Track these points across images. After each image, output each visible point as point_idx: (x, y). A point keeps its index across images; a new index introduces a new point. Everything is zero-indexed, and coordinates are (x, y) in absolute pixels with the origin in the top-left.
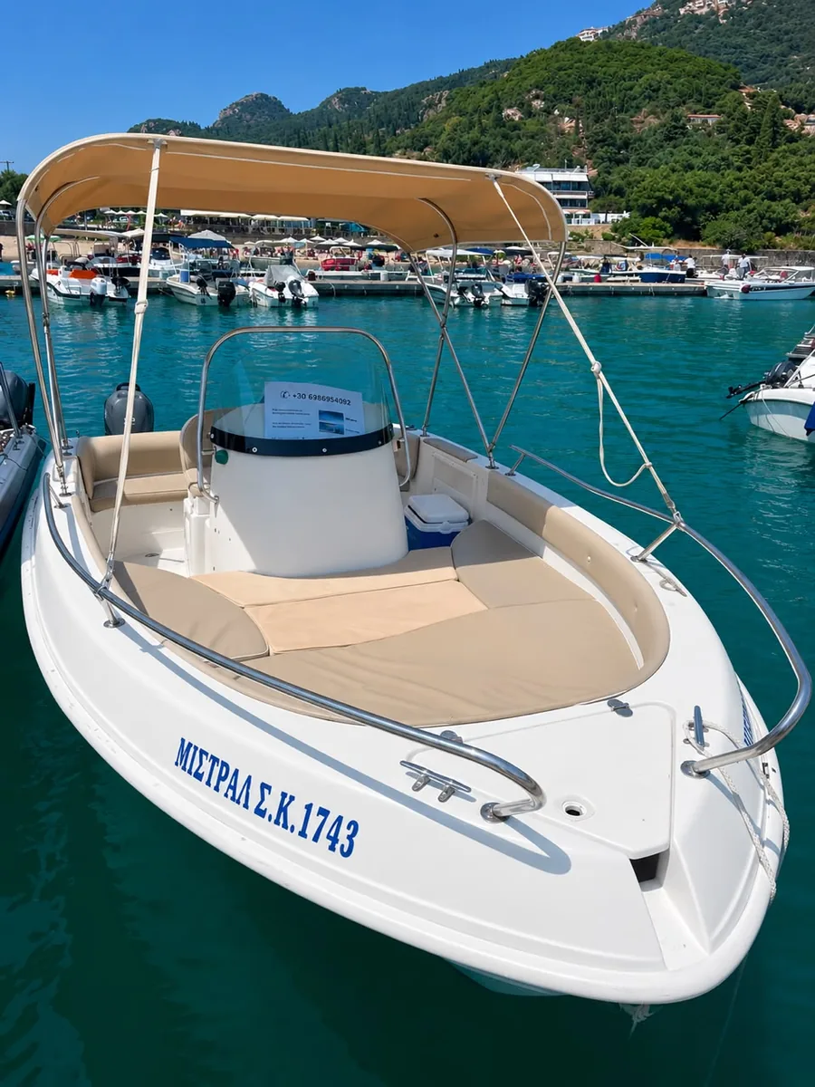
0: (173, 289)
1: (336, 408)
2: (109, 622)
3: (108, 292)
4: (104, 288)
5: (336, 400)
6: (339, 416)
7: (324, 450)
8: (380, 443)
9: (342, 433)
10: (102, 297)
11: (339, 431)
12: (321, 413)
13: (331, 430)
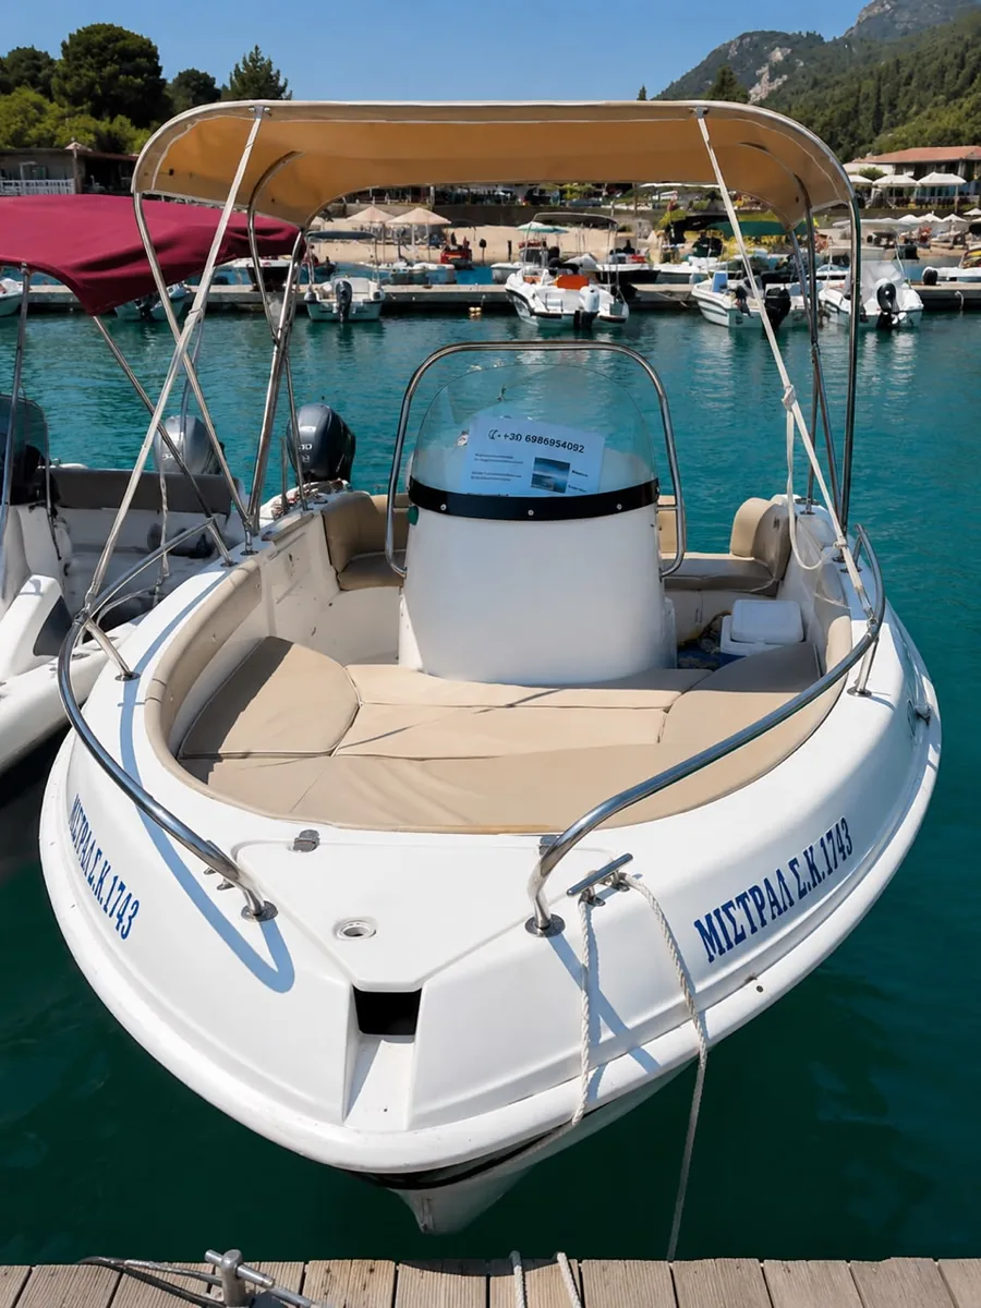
0: (701, 304)
1: (560, 455)
2: (120, 677)
3: (600, 309)
4: (596, 301)
5: (564, 445)
6: (564, 467)
7: (531, 513)
8: (619, 507)
9: (563, 491)
10: (593, 315)
11: (559, 488)
12: (538, 461)
13: (548, 487)
